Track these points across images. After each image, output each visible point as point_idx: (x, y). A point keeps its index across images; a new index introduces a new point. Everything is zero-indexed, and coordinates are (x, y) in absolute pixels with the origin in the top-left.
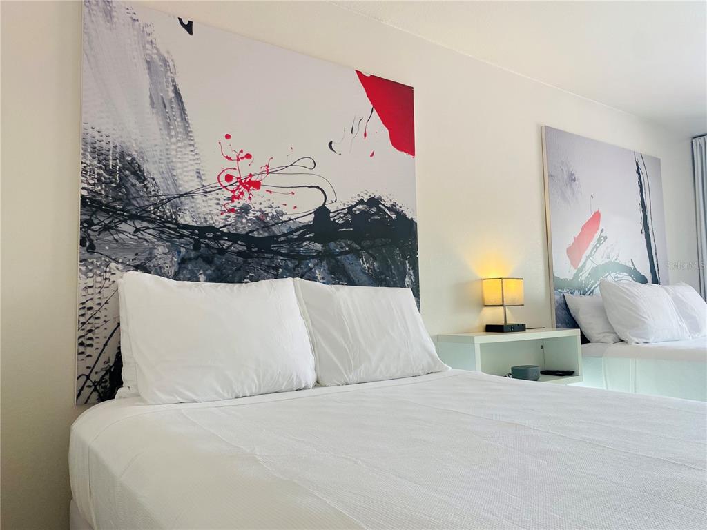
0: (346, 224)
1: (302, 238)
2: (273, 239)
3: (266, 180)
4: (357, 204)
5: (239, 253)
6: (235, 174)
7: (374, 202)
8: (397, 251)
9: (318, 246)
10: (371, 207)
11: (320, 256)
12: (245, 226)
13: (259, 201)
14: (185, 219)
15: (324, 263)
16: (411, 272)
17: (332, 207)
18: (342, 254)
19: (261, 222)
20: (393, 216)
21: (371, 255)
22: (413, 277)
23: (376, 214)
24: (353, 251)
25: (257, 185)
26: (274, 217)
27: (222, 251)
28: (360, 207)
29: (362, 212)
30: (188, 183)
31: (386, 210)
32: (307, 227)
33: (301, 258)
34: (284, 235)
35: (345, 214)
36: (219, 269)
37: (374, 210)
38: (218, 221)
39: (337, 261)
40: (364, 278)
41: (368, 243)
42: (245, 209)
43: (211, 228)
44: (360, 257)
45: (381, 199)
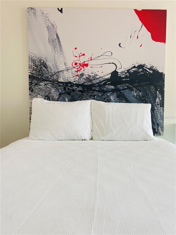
0: (126, 77)
1: (105, 84)
2: (93, 85)
3: (90, 63)
4: (132, 68)
5: (80, 91)
6: (78, 62)
7: (141, 66)
8: (152, 87)
9: (112, 87)
10: (139, 69)
11: (113, 91)
12: (82, 81)
13: (87, 71)
14: (61, 80)
15: (115, 93)
16: (160, 96)
17: (119, 71)
18: (123, 90)
19: (89, 79)
20: (151, 72)
21: (138, 90)
22: (160, 99)
23: (142, 72)
24: (129, 88)
25: (87, 65)
26: (93, 77)
27: (74, 90)
28: (134, 69)
29: (134, 71)
30: (62, 67)
31: (147, 70)
32: (108, 80)
33: (104, 92)
34: (98, 83)
35: (126, 73)
36: (72, 97)
37: (141, 70)
38: (72, 80)
39: (121, 93)
40: (134, 99)
41: (137, 84)
42: (82, 75)
43: (70, 83)
44: (132, 90)
45: (145, 65)
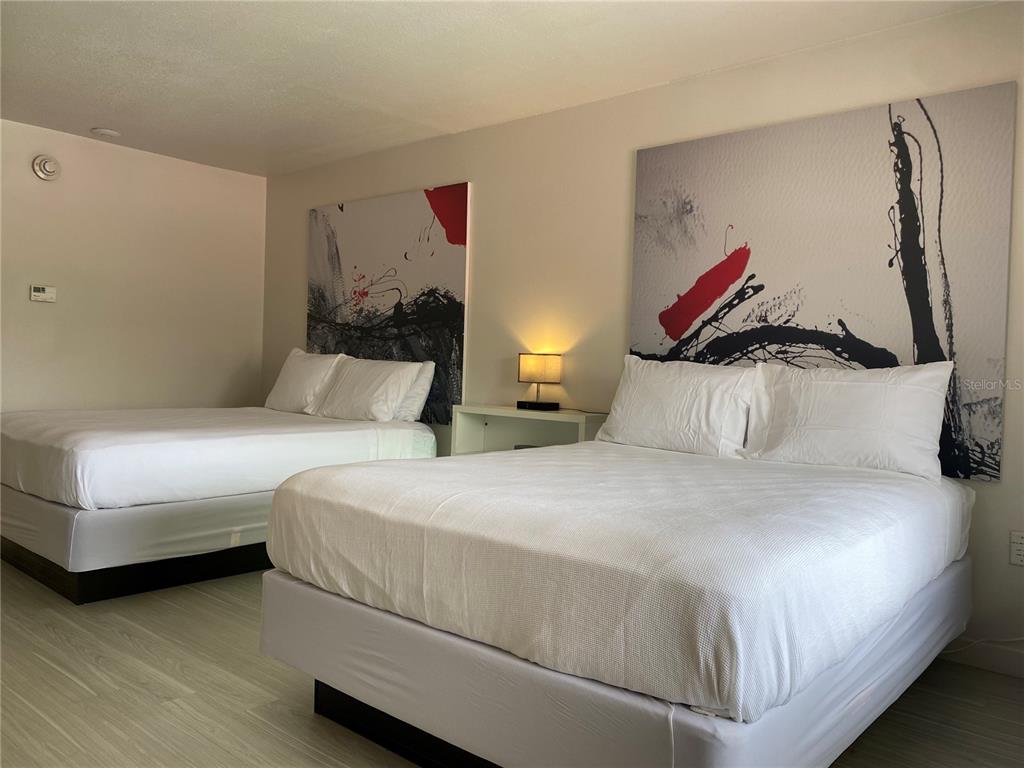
0: (413, 313)
1: (387, 326)
2: (372, 328)
3: (372, 290)
4: (421, 296)
5: (358, 338)
6: (357, 289)
7: (432, 292)
8: (447, 331)
9: (395, 331)
10: (430, 297)
11: (397, 338)
12: (361, 321)
13: (367, 304)
14: (339, 321)
15: (397, 342)
16: (456, 348)
17: (404, 302)
18: (409, 335)
19: (368, 318)
20: (445, 302)
21: (429, 336)
22: (457, 352)
23: (433, 301)
24: (416, 333)
25: (366, 294)
26: (373, 313)
27: (351, 337)
28: (422, 298)
29: (423, 302)
30: (340, 300)
31: (440, 298)
32: (390, 318)
33: (386, 339)
34: (378, 324)
35: (412, 306)
36: (349, 348)
37: (432, 299)
38: (350, 319)
39: (406, 340)
40: (422, 353)
41: (426, 326)
42: (361, 310)
43: (347, 324)
44: (420, 337)
45: (437, 289)
